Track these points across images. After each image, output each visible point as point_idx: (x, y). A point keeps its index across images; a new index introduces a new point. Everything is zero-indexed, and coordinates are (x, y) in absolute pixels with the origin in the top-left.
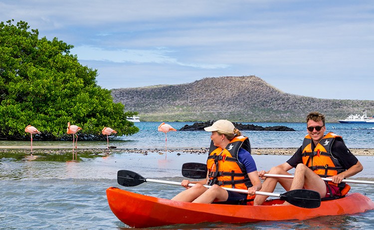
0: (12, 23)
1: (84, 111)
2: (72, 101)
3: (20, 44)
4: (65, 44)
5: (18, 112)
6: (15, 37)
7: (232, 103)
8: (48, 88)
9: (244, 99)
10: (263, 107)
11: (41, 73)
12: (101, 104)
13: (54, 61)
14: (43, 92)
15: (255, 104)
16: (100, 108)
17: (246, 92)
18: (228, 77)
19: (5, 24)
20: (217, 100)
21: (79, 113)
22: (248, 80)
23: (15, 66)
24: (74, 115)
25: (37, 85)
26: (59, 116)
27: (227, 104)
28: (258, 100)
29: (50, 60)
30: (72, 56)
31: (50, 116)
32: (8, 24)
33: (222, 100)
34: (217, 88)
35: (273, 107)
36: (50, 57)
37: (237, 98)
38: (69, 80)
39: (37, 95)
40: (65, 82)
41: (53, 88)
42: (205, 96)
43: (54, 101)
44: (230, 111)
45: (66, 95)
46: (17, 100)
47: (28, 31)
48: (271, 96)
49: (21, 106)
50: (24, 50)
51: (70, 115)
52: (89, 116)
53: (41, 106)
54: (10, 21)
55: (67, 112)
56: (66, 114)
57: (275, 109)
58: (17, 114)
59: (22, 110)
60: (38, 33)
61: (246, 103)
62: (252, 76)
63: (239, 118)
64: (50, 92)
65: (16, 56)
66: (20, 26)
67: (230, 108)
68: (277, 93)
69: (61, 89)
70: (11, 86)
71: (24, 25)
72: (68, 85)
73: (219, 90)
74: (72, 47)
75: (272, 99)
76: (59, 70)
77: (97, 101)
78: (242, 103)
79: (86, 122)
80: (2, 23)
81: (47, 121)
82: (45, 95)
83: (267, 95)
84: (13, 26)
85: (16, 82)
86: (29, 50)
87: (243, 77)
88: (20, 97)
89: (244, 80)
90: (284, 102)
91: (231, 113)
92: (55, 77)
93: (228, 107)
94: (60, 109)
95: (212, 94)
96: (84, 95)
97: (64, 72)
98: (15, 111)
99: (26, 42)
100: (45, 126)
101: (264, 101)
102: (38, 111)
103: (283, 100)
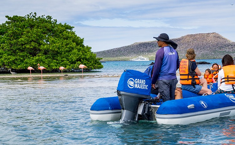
0: (44, 17)
1: (74, 59)
2: (69, 54)
3: (46, 27)
4: (70, 26)
5: (44, 59)
6: (44, 24)
7: (202, 48)
8: (58, 48)
9: (209, 46)
10: (220, 50)
11: (55, 41)
12: (83, 54)
13: (62, 35)
14: (56, 50)
15: (216, 48)
16: (83, 56)
17: (211, 42)
18: (200, 34)
19: (41, 17)
20: (194, 47)
21: (72, 59)
22: (211, 35)
23: (43, 38)
24: (70, 60)
25: (54, 46)
26: (63, 61)
27: (200, 49)
28: (218, 46)
29: (60, 34)
30: (73, 32)
31: (59, 61)
32: (42, 17)
33: (197, 47)
34: (193, 40)
35: (226, 50)
36: (61, 33)
37: (205, 45)
38: (69, 43)
39: (53, 51)
40: (67, 44)
41: (60, 48)
42: (187, 45)
43: (61, 54)
44: (201, 53)
45: (67, 51)
46: (44, 54)
47: (52, 20)
48: (225, 44)
49: (46, 57)
50: (48, 30)
51: (68, 61)
52: (77, 61)
53: (55, 56)
54: (43, 16)
55: (67, 59)
56: (66, 60)
57: (227, 51)
58: (43, 60)
59: (46, 59)
60: (56, 21)
61: (211, 48)
62: (214, 33)
63: (207, 57)
64: (59, 50)
65: (45, 33)
66: (48, 18)
67: (201, 51)
68: (228, 42)
69: (64, 48)
70: (42, 47)
71: (50, 18)
72: (68, 46)
73: (195, 41)
74: (74, 27)
75: (225, 45)
76: (64, 39)
77: (82, 53)
78: (208, 48)
79: (75, 63)
80: (40, 17)
81: (58, 64)
82: (57, 51)
83: (223, 43)
84: (44, 18)
85: (44, 45)
86: (51, 30)
87: (209, 34)
88: (46, 52)
89: (209, 35)
90: (232, 47)
91: (202, 54)
92: (62, 42)
93: (200, 51)
94: (63, 58)
95: (191, 43)
96: (75, 51)
97: (67, 40)
98: (43, 59)
99: (49, 26)
100: (56, 66)
101: (221, 47)
102: (54, 59)
103: (232, 46)
